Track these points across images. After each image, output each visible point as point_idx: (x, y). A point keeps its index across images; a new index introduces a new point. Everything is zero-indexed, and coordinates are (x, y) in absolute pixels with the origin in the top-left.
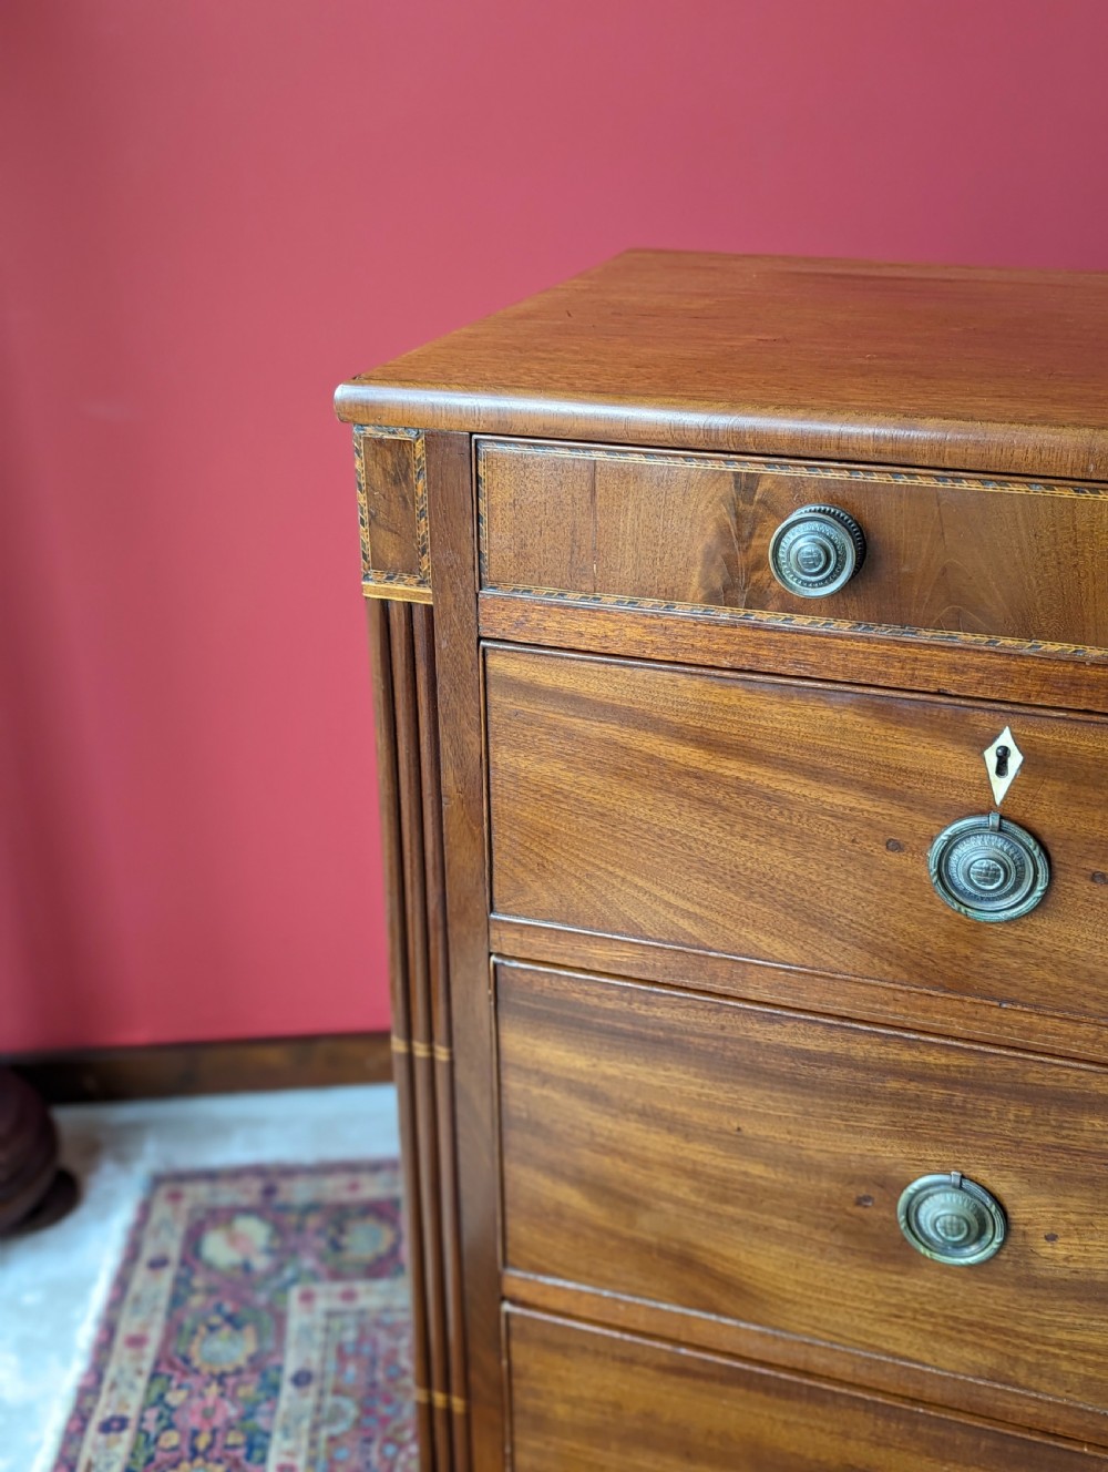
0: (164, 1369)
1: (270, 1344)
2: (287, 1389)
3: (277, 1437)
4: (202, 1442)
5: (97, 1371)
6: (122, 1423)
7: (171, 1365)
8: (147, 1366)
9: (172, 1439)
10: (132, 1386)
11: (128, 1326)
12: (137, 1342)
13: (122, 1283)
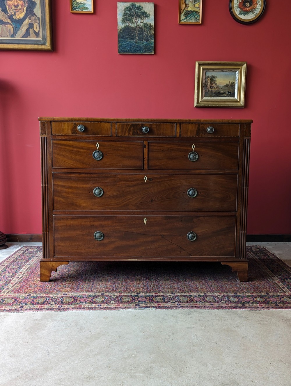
0: (20, 255)
1: (34, 255)
2: (35, 257)
4: (23, 259)
5: (12, 255)
6: (14, 258)
9: (20, 258)
10: (16, 256)
11: (17, 253)
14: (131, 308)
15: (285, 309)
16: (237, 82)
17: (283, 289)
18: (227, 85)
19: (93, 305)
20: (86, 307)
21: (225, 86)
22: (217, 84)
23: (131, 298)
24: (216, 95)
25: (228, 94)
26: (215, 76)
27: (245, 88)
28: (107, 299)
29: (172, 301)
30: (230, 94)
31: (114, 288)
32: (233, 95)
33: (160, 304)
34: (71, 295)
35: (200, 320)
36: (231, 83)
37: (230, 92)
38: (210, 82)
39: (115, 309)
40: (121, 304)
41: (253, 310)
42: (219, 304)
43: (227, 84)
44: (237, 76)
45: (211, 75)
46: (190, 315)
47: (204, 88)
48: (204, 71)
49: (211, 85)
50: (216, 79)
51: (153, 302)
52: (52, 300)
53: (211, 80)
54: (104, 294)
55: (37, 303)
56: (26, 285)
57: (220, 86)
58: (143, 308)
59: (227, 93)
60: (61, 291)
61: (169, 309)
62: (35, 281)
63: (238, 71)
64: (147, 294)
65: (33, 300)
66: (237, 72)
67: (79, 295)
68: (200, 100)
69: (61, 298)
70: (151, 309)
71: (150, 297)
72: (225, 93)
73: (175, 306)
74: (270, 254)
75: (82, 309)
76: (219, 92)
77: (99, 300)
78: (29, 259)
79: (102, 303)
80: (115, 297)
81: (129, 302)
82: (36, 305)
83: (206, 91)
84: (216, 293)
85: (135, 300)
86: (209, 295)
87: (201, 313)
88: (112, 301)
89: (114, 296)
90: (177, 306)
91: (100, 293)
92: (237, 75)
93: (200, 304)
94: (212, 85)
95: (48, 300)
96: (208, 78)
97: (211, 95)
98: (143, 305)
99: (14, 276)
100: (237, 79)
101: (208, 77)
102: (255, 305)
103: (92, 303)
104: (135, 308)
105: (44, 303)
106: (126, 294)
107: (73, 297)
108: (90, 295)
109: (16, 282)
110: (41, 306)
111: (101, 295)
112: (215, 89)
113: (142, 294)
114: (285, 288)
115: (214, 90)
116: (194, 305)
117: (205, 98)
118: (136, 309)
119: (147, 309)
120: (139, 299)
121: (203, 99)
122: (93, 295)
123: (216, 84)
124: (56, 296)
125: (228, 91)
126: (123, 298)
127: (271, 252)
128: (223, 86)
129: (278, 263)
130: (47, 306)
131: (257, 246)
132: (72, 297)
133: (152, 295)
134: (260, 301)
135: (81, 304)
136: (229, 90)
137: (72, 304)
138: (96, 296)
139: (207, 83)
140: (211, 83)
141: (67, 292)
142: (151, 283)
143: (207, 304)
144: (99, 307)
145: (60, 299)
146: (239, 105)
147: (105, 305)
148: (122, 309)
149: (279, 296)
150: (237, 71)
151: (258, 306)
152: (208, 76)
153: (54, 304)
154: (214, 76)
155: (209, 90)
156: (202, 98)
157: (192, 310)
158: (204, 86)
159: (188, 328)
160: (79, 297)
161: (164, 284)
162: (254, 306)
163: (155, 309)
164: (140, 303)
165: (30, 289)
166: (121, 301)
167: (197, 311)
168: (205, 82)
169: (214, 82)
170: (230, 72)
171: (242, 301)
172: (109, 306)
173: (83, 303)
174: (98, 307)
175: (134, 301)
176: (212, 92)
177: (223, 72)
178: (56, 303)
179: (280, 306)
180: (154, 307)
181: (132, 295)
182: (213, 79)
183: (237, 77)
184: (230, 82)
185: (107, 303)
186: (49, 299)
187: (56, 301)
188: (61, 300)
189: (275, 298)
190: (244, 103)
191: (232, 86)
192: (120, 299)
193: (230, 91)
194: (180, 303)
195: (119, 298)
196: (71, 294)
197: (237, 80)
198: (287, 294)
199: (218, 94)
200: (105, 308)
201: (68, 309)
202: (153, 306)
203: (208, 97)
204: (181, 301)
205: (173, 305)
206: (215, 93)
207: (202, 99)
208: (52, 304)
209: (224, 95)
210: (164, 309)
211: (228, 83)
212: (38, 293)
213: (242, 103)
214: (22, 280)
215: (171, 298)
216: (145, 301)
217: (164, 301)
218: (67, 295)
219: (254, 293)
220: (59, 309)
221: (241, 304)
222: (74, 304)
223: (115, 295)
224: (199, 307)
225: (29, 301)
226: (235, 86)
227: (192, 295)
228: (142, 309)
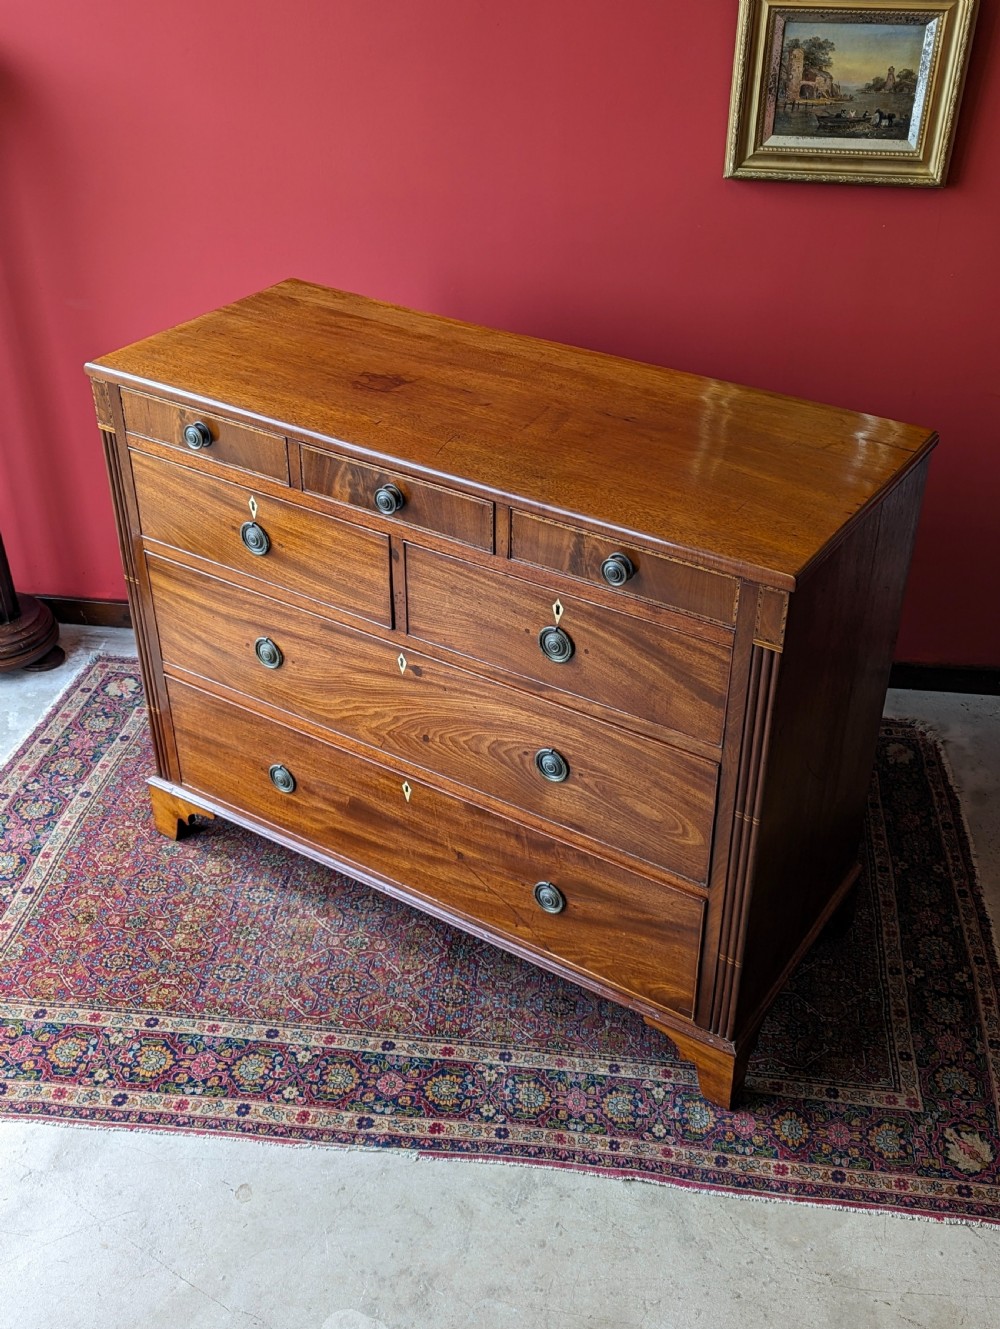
0: (72, 726)
1: (117, 725)
2: (118, 740)
3: (106, 755)
4: (76, 753)
5: (46, 723)
6: (50, 741)
7: (77, 725)
8: (66, 724)
9: (67, 749)
10: (58, 730)
11: (64, 710)
12: (66, 716)
13: (68, 695)
14: (340, 1141)
15: (860, 1206)
16: (927, 72)
17: (900, 1062)
18: (878, 85)
19: (224, 1101)
20: (198, 1113)
21: (869, 87)
22: (831, 78)
23: (358, 1071)
24: (824, 127)
25: (878, 125)
26: (826, 41)
27: (955, 106)
28: (278, 1066)
29: (486, 1107)
30: (890, 126)
31: (320, 996)
32: (900, 130)
33: (442, 1122)
34: (169, 1030)
35: (543, 1245)
36: (896, 73)
37: (890, 117)
38: (801, 69)
39: (285, 1142)
40: (312, 1111)
41: (746, 1197)
42: (641, 1143)
43: (877, 80)
44: (929, 44)
45: (808, 37)
46: (521, 1210)
47: (772, 98)
48: (778, 17)
49: (804, 82)
50: (831, 54)
51: (420, 1108)
52: (103, 1053)
53: (806, 58)
54: (276, 1034)
55: (54, 1067)
56: (42, 948)
57: (846, 88)
58: (378, 1144)
59: (876, 118)
60: (144, 1000)
61: (463, 1157)
62: (80, 919)
63: (936, 20)
64: (417, 1054)
65: (43, 1048)
66: (933, 25)
67: (195, 1031)
68: (750, 152)
69: (136, 1046)
70: (404, 1152)
71: (419, 1075)
72: (865, 119)
73: (486, 1142)
74: (940, 795)
75: (184, 1124)
76: (839, 116)
77: (251, 1069)
78: (96, 756)
79: (254, 1096)
80: (306, 1061)
81: (342, 1101)
82: (47, 1080)
83: (781, 110)
84: (652, 1068)
85: (366, 1086)
86: (623, 1080)
87: (563, 1194)
88: (290, 1084)
89: (307, 1049)
90: (495, 1144)
91: (266, 1028)
92: (929, 38)
93: (576, 1136)
94: (811, 83)
95: (91, 1052)
96: (795, 52)
97: (800, 126)
98: (383, 1125)
99: (20, 879)
100: (927, 59)
101: (796, 45)
102: (762, 1162)
103: (224, 1088)
104: (353, 1143)
105: (74, 1069)
106: (344, 1047)
107: (172, 1041)
108: (229, 1035)
109: (19, 917)
110: (62, 1087)
111: (264, 1038)
112: (821, 101)
113: (403, 1048)
114: (909, 1058)
115: (819, 105)
116: (554, 1144)
117: (773, 141)
118: (354, 1147)
119: (390, 1150)
120: (381, 1085)
121: (765, 144)
122: (241, 1036)
123: (828, 80)
124: (120, 1031)
125: (878, 111)
126: (330, 1067)
127: (951, 782)
128: (860, 84)
129: (947, 869)
130: (77, 1095)
131: (917, 724)
132: (173, 1043)
133: (432, 1061)
134: (785, 1143)
135: (189, 1090)
136: (886, 106)
137: (158, 1091)
138: (247, 1041)
139: (788, 74)
140: (805, 71)
141: (160, 1010)
142: (452, 975)
143: (599, 1138)
144: (241, 1119)
145: (131, 1049)
146: (920, 182)
147: (261, 1110)
148: (309, 1142)
149: (869, 1109)
150: (932, 19)
151: (772, 1174)
152: (797, 41)
153: (105, 1081)
154: (822, 40)
155: (793, 104)
156: (759, 141)
157: (540, 1172)
158: (775, 85)
159: (491, 1291)
160: (192, 1044)
161: (494, 985)
162: (758, 1172)
163: (415, 1153)
164: (378, 1109)
165: (49, 976)
166: (319, 1091)
167: (549, 1184)
168: (777, 68)
169: (820, 70)
170: (897, 24)
171: (725, 1133)
172: (272, 1120)
173: (195, 1086)
174: (235, 1116)
175: (363, 1094)
176: (806, 114)
177: (867, 22)
178: (111, 1078)
179: (846, 1184)
180: (415, 1143)
181: (365, 1053)
182: (814, 59)
183: (930, 49)
184: (891, 70)
185: (270, 1100)
186: (94, 1047)
187: (116, 1061)
188: (132, 1053)
189: (849, 1124)
190: (943, 172)
191: (901, 90)
192: (317, 1073)
193: (887, 112)
194: (509, 1126)
195: (318, 1067)
196: (168, 1025)
197: (928, 64)
198: (902, 1102)
199: (835, 125)
200: (255, 1131)
201: (141, 1118)
202: (416, 1132)
203: (788, 135)
204: (515, 1110)
205: (484, 1136)
206: (820, 118)
207: (761, 145)
208: (97, 1083)
209: (859, 128)
210: (446, 1156)
211: (884, 74)
212: (71, 1001)
213: (935, 170)
214: (39, 906)
215: (490, 1082)
216: (395, 1099)
217: (459, 1106)
218: (157, 1028)
219: (785, 1083)
220: (114, 1111)
221: (715, 1154)
222: (167, 1091)
223: (313, 1043)
224: (565, 1159)
225: (31, 1055)
226: (913, 88)
227: (565, 1069)
228: (375, 1149)
